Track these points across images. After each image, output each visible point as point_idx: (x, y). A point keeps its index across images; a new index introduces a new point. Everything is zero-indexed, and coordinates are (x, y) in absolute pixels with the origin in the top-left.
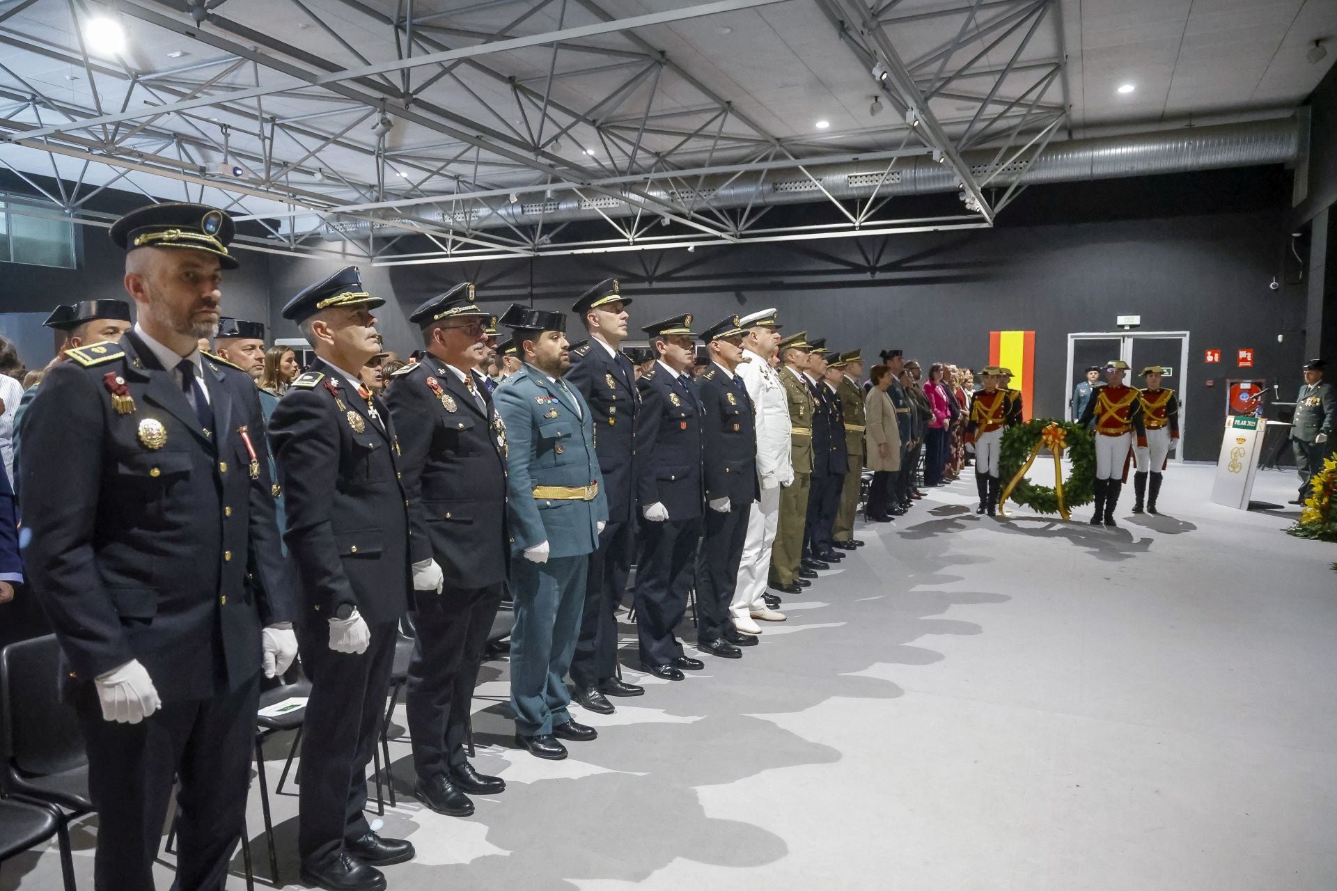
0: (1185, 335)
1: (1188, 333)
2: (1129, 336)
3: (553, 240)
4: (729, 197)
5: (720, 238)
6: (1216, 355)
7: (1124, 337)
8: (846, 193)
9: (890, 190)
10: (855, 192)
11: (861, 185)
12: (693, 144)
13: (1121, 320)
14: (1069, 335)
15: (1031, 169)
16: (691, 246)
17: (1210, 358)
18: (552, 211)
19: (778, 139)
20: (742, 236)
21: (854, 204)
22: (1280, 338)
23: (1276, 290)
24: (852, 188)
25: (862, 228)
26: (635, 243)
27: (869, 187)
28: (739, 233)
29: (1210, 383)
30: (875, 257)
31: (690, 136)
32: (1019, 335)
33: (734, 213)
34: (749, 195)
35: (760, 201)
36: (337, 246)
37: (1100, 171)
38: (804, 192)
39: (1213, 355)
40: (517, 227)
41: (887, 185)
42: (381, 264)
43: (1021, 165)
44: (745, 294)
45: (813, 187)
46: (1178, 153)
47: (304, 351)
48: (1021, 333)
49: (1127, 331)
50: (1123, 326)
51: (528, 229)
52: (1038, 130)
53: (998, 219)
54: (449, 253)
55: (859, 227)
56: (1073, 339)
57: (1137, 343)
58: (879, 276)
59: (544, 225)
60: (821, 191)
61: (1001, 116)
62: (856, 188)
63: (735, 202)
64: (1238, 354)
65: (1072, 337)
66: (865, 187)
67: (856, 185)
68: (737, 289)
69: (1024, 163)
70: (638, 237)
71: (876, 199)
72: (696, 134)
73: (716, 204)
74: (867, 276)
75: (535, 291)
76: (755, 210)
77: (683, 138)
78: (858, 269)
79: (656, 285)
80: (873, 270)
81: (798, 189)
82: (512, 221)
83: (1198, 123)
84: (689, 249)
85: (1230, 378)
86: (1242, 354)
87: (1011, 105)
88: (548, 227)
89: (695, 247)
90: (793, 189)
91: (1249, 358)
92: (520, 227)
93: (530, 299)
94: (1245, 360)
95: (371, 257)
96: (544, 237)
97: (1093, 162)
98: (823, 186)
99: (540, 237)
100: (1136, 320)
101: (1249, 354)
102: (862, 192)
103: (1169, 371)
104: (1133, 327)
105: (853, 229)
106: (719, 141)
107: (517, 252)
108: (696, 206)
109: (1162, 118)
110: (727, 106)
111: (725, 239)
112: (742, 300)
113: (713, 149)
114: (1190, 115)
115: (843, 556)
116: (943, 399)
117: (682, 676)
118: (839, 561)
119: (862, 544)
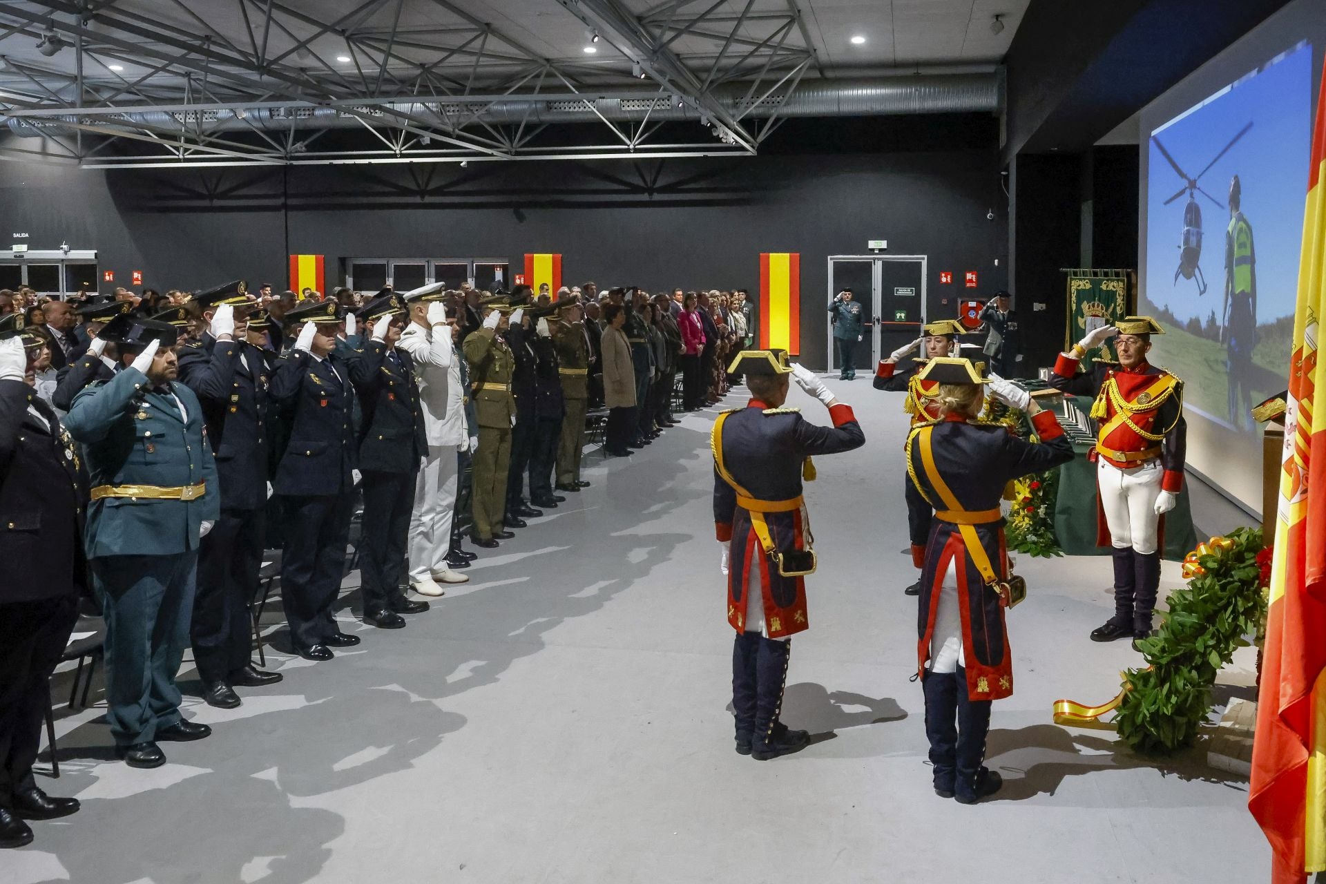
0: (924, 259)
1: (926, 257)
2: (879, 259)
3: (310, 148)
4: (501, 113)
5: (492, 155)
6: (949, 277)
7: (874, 259)
8: (619, 116)
9: (661, 115)
10: (628, 115)
11: (633, 108)
12: (457, 59)
13: (872, 244)
14: (829, 257)
15: (787, 104)
16: (464, 161)
17: (944, 280)
18: (306, 117)
19: (548, 60)
20: (518, 154)
21: (628, 126)
22: (996, 262)
23: (991, 220)
24: (625, 112)
25: (636, 151)
26: (403, 156)
27: (642, 111)
28: (514, 150)
29: (944, 302)
30: (653, 177)
31: (453, 52)
33: (508, 129)
34: (522, 112)
35: (534, 119)
36: (34, 143)
37: (846, 108)
38: (578, 112)
39: (946, 277)
40: (262, 132)
41: (658, 111)
42: (94, 166)
43: (778, 99)
44: (522, 210)
45: (582, 108)
46: (908, 98)
48: (787, 255)
49: (877, 254)
50: (873, 250)
51: (279, 135)
52: (790, 68)
53: (762, 148)
54: (181, 157)
55: (632, 151)
56: (832, 262)
57: (886, 265)
58: (657, 197)
59: (297, 131)
60: (593, 112)
61: (751, 54)
62: (629, 111)
63: (507, 119)
64: (965, 277)
65: (831, 259)
66: (637, 111)
67: (628, 109)
68: (517, 208)
69: (781, 97)
70: (405, 150)
71: (648, 123)
72: (460, 50)
73: (489, 119)
74: (645, 197)
75: (291, 202)
76: (530, 128)
77: (445, 54)
78: (635, 189)
79: (428, 199)
80: (651, 191)
81: (572, 109)
82: (259, 125)
83: (923, 71)
84: (462, 164)
85: (961, 297)
86: (969, 276)
87: (760, 46)
88: (302, 134)
89: (468, 163)
90: (567, 109)
91: (974, 279)
92: (269, 132)
93: (283, 212)
94: (971, 281)
95: (80, 158)
96: (298, 145)
97: (839, 101)
98: (593, 108)
99: (293, 144)
100: (883, 244)
101: (974, 276)
102: (635, 115)
103: (912, 291)
104: (882, 251)
105: (627, 151)
106: (481, 59)
107: (264, 160)
108: (465, 122)
109: (896, 65)
110: (486, 28)
111: (498, 156)
112: (521, 218)
113: (477, 65)
114: (917, 64)
115: (562, 499)
116: (697, 327)
117: (331, 656)
118: (556, 506)
119: (587, 484)
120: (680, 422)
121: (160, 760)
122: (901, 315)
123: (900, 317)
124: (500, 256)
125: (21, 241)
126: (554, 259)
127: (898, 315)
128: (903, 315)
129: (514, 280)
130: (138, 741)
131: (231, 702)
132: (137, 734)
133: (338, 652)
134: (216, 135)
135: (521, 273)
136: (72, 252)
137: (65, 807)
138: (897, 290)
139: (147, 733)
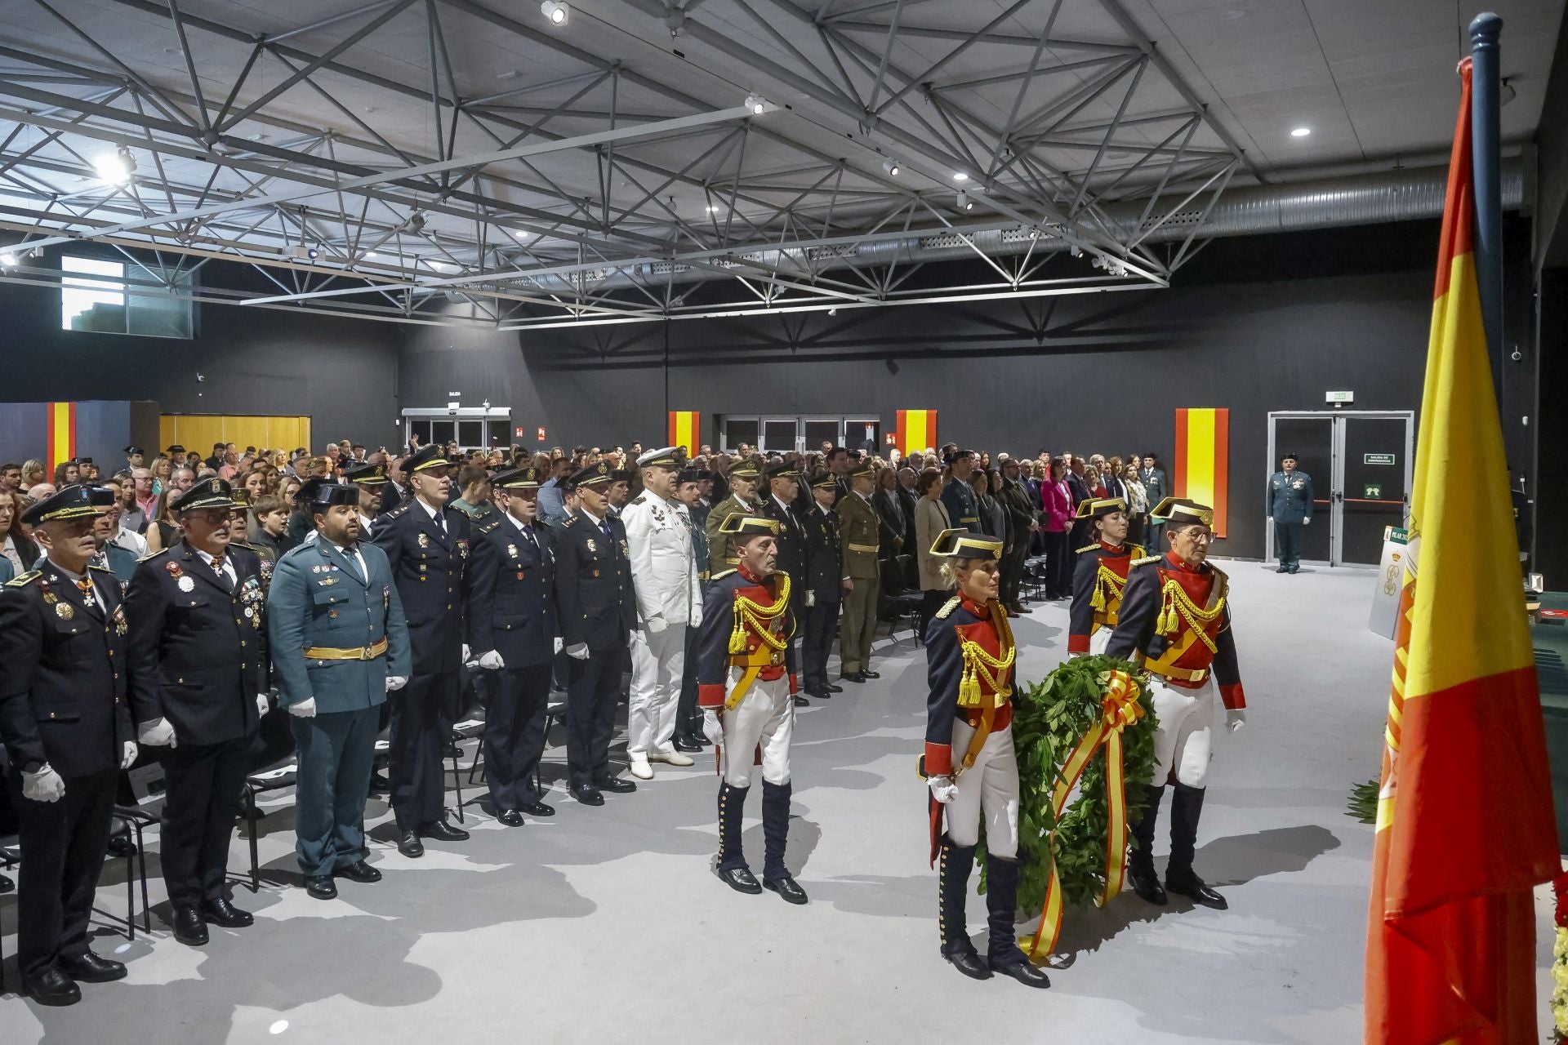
0: (1409, 415)
1: (1413, 413)
2: (1340, 416)
3: (687, 302)
4: (872, 254)
5: (858, 301)
7: (1335, 416)
8: (1000, 249)
9: (1050, 245)
10: (1010, 248)
11: (1016, 240)
13: (1331, 396)
14: (1269, 414)
15: (1208, 221)
16: (832, 309)
18: (683, 270)
19: (917, 192)
20: (888, 298)
21: (1010, 261)
22: (1525, 420)
23: (1519, 361)
24: (1006, 244)
25: (1020, 289)
26: (773, 306)
27: (1026, 242)
28: (884, 295)
30: (1043, 320)
32: (1210, 412)
33: (876, 271)
34: (891, 252)
35: (906, 258)
36: (465, 309)
37: (1290, 222)
38: (953, 248)
40: (645, 288)
41: (1046, 241)
42: (510, 328)
43: (1197, 216)
44: (896, 361)
45: (958, 243)
46: (1379, 201)
47: (431, 422)
48: (1212, 411)
49: (1338, 409)
50: (1333, 404)
51: (658, 290)
52: (1209, 176)
53: (1177, 279)
54: (577, 316)
55: (1015, 288)
56: (1274, 419)
57: (1351, 424)
58: (1048, 342)
59: (674, 286)
60: (969, 247)
61: (1140, 164)
62: (1011, 244)
63: (877, 261)
65: (1272, 416)
66: (1021, 242)
67: (1011, 240)
68: (889, 357)
69: (1200, 214)
70: (776, 299)
71: (1032, 255)
72: (815, 189)
73: (858, 262)
74: (1034, 343)
75: (671, 357)
76: (901, 269)
78: (1023, 334)
79: (800, 351)
80: (1040, 335)
81: (947, 245)
82: (640, 281)
83: (1407, 164)
84: (830, 313)
88: (680, 288)
89: (838, 311)
90: (942, 246)
92: (650, 288)
93: (664, 367)
95: (498, 321)
96: (676, 299)
97: (1281, 212)
98: (968, 242)
99: (672, 299)
100: (1349, 396)
102: (1019, 247)
103: (1390, 458)
104: (1345, 405)
105: (1010, 289)
106: (839, 197)
107: (643, 316)
108: (824, 267)
109: (1366, 159)
110: (840, 163)
111: (865, 302)
112: (893, 369)
113: (833, 205)
114: (1398, 155)
115: (839, 690)
116: (1065, 499)
117: (521, 822)
118: (829, 697)
119: (877, 676)
120: (1031, 612)
121: (332, 894)
122: (1373, 491)
123: (1373, 493)
124: (872, 413)
125: (454, 399)
126: (928, 416)
127: (1369, 491)
128: (1376, 491)
129: (885, 438)
130: (317, 873)
131: (414, 851)
132: (317, 867)
133: (529, 820)
134: (606, 294)
135: (893, 431)
136: (492, 409)
137: (242, 919)
138: (1369, 457)
139: (325, 868)
